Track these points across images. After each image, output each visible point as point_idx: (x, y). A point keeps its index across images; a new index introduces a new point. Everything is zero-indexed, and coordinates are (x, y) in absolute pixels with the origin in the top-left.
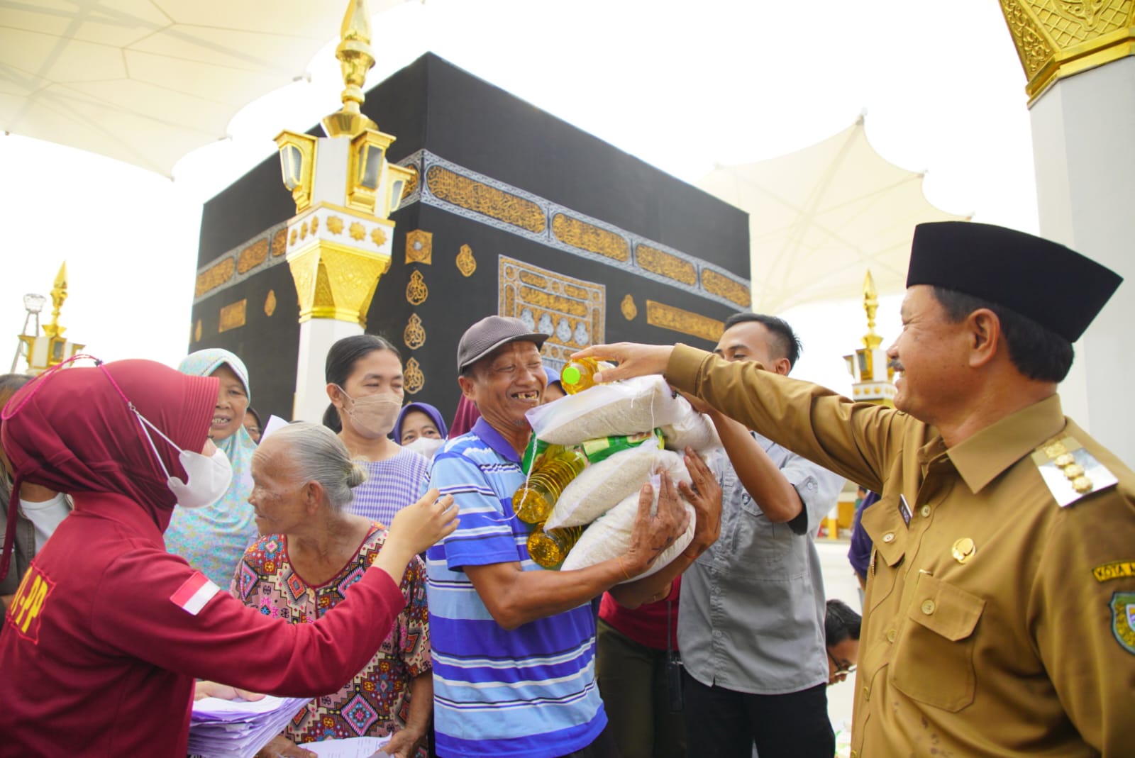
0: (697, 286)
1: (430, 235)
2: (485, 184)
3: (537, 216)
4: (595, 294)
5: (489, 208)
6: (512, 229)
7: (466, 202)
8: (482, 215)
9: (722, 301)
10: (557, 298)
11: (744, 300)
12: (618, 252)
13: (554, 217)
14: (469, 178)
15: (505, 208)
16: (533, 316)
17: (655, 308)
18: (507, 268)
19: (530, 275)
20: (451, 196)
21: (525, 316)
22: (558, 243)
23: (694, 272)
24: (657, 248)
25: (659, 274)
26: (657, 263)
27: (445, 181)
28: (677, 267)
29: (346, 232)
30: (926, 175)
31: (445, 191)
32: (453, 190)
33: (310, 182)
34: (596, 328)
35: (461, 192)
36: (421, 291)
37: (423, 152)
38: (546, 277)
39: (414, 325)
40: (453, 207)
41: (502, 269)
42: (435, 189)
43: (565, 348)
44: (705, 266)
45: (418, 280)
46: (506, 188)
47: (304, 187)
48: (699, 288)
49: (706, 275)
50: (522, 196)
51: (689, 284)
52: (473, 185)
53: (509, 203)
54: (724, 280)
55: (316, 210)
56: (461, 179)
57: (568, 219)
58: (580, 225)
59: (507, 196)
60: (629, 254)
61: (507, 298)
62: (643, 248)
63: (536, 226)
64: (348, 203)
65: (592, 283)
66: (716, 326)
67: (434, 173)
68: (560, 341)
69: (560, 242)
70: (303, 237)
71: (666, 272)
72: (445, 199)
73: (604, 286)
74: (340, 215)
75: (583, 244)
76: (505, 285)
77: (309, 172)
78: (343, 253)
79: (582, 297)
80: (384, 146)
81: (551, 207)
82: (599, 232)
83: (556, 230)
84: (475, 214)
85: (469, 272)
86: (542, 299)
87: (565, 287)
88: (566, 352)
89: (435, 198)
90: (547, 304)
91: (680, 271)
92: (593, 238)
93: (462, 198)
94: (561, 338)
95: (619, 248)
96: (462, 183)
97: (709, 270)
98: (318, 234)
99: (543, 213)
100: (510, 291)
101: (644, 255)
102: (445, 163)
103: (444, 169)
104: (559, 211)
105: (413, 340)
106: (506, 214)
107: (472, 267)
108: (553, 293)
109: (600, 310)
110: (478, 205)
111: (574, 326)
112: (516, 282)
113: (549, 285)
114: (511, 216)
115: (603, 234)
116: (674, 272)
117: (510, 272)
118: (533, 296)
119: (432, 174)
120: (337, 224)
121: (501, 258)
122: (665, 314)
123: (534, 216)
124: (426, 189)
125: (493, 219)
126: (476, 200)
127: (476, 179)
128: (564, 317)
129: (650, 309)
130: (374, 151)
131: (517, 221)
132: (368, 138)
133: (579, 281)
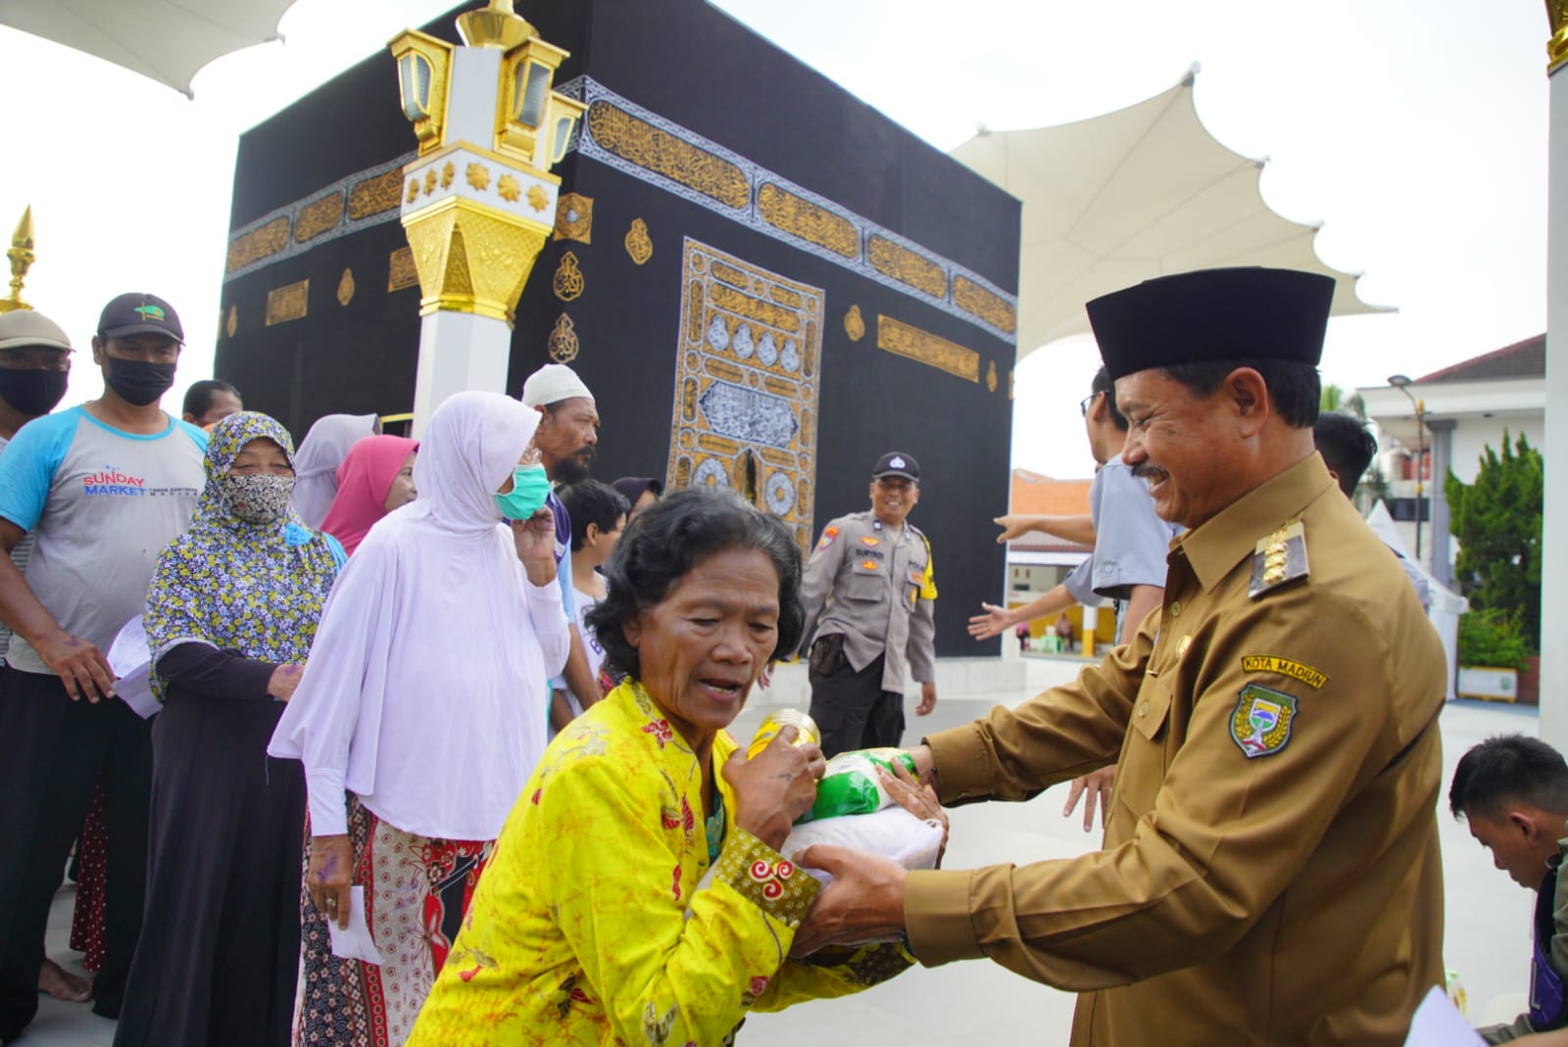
0: (946, 300)
1: (589, 202)
2: (667, 132)
3: (739, 185)
4: (810, 301)
5: (673, 167)
6: (703, 200)
7: (642, 157)
8: (663, 178)
9: (979, 322)
10: (761, 303)
11: (1007, 322)
12: (844, 244)
13: (761, 187)
14: (646, 123)
15: (695, 170)
16: (726, 327)
17: (890, 326)
18: (694, 256)
19: (725, 268)
20: (621, 147)
21: (716, 326)
22: (765, 226)
23: (944, 280)
24: (897, 241)
25: (897, 279)
26: (895, 264)
27: (614, 125)
28: (922, 270)
29: (492, 188)
30: (1267, 164)
31: (613, 139)
32: (625, 138)
33: (443, 110)
34: (810, 350)
35: (636, 142)
36: (575, 282)
37: (584, 79)
38: (746, 273)
39: (563, 329)
40: (623, 162)
41: (688, 258)
42: (599, 135)
43: (768, 374)
44: (960, 272)
45: (571, 265)
46: (698, 141)
47: (432, 117)
48: (949, 302)
49: (959, 285)
50: (718, 153)
51: (935, 296)
52: (652, 133)
53: (701, 163)
54: (982, 292)
55: (451, 152)
56: (636, 123)
57: (780, 191)
58: (795, 202)
59: (698, 152)
60: (858, 248)
61: (692, 298)
62: (878, 240)
63: (737, 199)
64: (496, 145)
65: (808, 286)
66: (968, 356)
67: (599, 112)
68: (762, 363)
69: (768, 225)
70: (429, 192)
71: (907, 277)
72: (613, 151)
73: (823, 291)
74: (486, 163)
75: (797, 229)
76: (691, 281)
77: (441, 96)
78: (486, 217)
79: (793, 304)
80: (552, 65)
81: (758, 172)
82: (820, 214)
83: (762, 206)
84: (654, 175)
85: (642, 258)
86: (740, 304)
87: (771, 288)
88: (769, 381)
89: (598, 148)
90: (747, 311)
91: (926, 277)
92: (812, 222)
93: (637, 151)
94: (764, 360)
95: (847, 239)
96: (637, 129)
97: (964, 278)
98: (452, 188)
99: (746, 181)
100: (697, 289)
101: (878, 251)
102: (614, 98)
103: (613, 106)
104: (768, 179)
105: (561, 350)
106: (696, 178)
107: (647, 252)
108: (756, 296)
109: (817, 325)
110: (658, 163)
111: (780, 345)
112: (706, 277)
113: (750, 283)
114: (703, 181)
115: (825, 216)
116: (917, 278)
117: (698, 263)
118: (729, 298)
119: (596, 113)
120: (482, 175)
121: (687, 241)
122: (902, 335)
123: (734, 184)
124: (587, 135)
125: (678, 185)
126: (656, 155)
127: (657, 125)
128: (769, 330)
129: (883, 326)
130: (537, 71)
131: (711, 190)
132: (531, 50)
133: (791, 281)
